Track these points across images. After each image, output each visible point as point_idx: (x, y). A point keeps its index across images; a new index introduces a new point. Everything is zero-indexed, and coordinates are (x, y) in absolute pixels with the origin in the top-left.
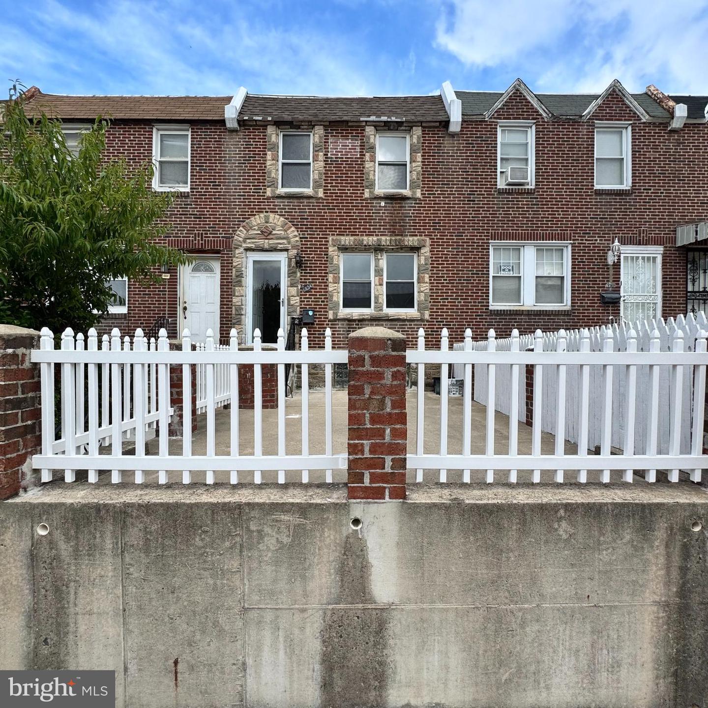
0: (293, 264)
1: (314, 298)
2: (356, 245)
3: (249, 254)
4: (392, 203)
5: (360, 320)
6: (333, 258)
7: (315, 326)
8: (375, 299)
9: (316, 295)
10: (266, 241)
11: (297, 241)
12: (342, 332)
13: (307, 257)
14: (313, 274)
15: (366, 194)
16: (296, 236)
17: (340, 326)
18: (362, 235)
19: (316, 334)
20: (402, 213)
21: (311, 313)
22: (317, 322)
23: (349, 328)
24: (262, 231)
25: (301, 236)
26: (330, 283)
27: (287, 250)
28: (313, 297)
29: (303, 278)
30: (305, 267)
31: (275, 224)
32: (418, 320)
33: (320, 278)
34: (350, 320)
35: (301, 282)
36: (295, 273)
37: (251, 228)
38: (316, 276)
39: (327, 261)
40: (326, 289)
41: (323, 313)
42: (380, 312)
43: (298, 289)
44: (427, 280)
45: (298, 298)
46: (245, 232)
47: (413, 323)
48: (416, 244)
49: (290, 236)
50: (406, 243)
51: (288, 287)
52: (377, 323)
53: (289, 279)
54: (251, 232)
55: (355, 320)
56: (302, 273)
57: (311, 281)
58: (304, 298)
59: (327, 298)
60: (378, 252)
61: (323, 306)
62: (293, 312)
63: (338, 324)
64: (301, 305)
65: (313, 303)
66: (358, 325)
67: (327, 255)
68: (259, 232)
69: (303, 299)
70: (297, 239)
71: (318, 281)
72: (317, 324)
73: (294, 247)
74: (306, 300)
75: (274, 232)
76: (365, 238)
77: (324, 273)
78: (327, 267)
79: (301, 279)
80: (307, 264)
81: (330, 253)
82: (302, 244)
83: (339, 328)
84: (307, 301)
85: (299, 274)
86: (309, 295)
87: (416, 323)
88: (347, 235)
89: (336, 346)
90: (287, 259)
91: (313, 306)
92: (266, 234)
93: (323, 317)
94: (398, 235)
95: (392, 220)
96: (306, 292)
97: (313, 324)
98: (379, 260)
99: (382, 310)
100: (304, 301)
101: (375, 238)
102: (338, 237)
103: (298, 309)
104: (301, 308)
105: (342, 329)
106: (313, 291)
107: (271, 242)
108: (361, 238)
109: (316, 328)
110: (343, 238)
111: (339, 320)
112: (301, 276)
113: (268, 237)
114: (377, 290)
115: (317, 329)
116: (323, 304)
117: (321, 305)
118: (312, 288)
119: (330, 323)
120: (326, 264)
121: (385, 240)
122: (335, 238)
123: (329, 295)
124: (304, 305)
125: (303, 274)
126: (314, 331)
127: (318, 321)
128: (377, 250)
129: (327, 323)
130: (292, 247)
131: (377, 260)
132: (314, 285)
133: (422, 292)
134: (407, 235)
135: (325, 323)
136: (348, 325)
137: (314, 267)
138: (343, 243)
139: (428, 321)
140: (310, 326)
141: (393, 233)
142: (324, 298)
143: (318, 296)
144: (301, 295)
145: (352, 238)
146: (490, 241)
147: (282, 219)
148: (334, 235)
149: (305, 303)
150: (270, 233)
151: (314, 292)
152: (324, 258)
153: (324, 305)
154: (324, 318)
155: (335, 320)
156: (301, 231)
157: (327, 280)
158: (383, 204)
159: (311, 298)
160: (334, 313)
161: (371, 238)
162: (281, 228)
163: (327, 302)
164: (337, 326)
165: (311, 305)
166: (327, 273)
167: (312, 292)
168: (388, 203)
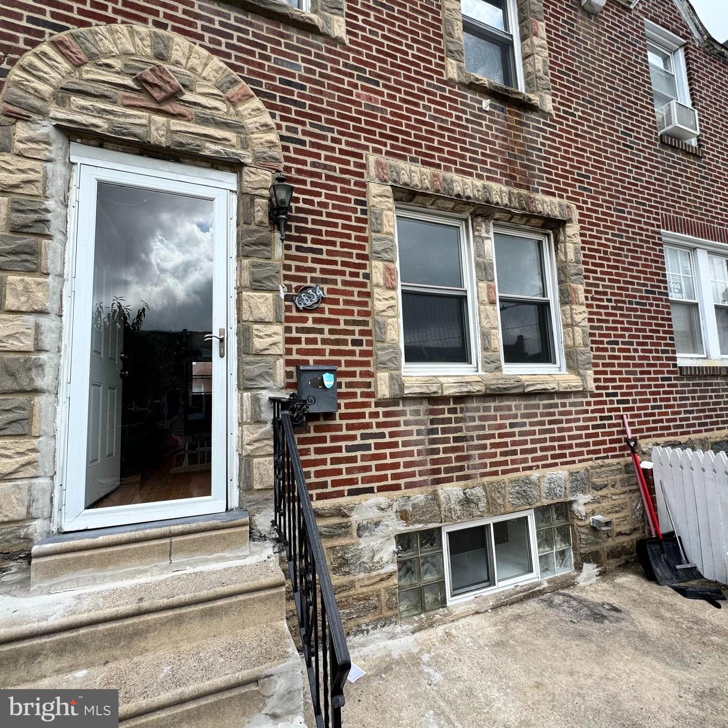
0: (260, 212)
1: (331, 332)
2: (438, 191)
3: (80, 154)
4: (502, 110)
5: (460, 399)
6: (381, 214)
7: (338, 421)
8: (483, 340)
9: (337, 322)
10: (160, 119)
11: (272, 144)
12: (415, 437)
13: (305, 201)
14: (324, 256)
15: (449, 68)
16: (266, 127)
17: (409, 417)
18: (447, 169)
19: (339, 449)
20: (525, 139)
21: (328, 380)
22: (343, 410)
23: (432, 422)
24: (140, 80)
25: (285, 133)
26: (378, 285)
27: (234, 166)
28: (327, 328)
29: (293, 264)
30: (298, 229)
31: (193, 69)
32: (576, 393)
33: (348, 270)
34: (433, 399)
35: (286, 277)
36: (267, 243)
37: (92, 56)
38: (335, 263)
39: (365, 221)
40: (365, 304)
41: (358, 379)
42: (498, 374)
43: (277, 299)
44: (582, 296)
45: (279, 329)
46: (65, 66)
47: (567, 401)
48: (557, 213)
49: (250, 122)
50: (540, 208)
51: (242, 288)
52: (497, 404)
53: (246, 262)
54: (91, 73)
55: (445, 399)
56: (288, 247)
57: (318, 275)
58: (299, 330)
59: (369, 333)
60: (480, 220)
61: (357, 358)
62: (261, 376)
63: (403, 413)
64: (289, 352)
65: (328, 348)
66: (454, 411)
67: (363, 203)
68: (129, 82)
69: (294, 334)
70: (273, 137)
71: (339, 278)
72: (343, 416)
73: (263, 161)
74: (304, 336)
75: (188, 96)
76: (456, 177)
77: (359, 256)
78: (365, 239)
79: (287, 268)
80: (305, 221)
81: (373, 201)
82: (287, 159)
83: (406, 423)
84: (308, 341)
85: (279, 251)
86: (315, 320)
87: (572, 400)
88: (413, 160)
89: (402, 482)
90: (234, 197)
91: (327, 357)
92: (156, 94)
93: (359, 391)
94: (520, 186)
95: (507, 148)
96: (306, 310)
97: (330, 416)
98: (483, 239)
99: (498, 368)
100: (298, 341)
101: (479, 183)
102: (392, 161)
103: (280, 368)
104: (288, 363)
105: (414, 428)
106: (327, 307)
107: (177, 125)
108: (448, 175)
109: (339, 428)
110: (401, 164)
111: (407, 399)
112: (287, 257)
113: (167, 107)
114: (487, 317)
115: (344, 432)
116: (357, 349)
117: (352, 353)
118: (323, 300)
119: (381, 410)
120: (362, 230)
121: (500, 192)
122: (383, 158)
123: (376, 323)
124: (299, 352)
125: (293, 252)
126: (334, 439)
127: (347, 406)
128: (477, 216)
129: (373, 409)
130: (256, 159)
131: (479, 240)
132: (330, 291)
133: (577, 325)
134: (537, 191)
135: (367, 411)
136: (431, 412)
137: (328, 233)
138: (405, 178)
139: (593, 395)
140: (322, 422)
141: (511, 179)
142: (362, 333)
143: (342, 326)
144: (288, 320)
145: (428, 170)
146: (662, 230)
147: (217, 61)
148: (380, 151)
149: (303, 346)
150: (175, 96)
151: (331, 311)
152: (355, 211)
153: (363, 353)
154: (364, 395)
155: (394, 401)
156: (283, 118)
157: (367, 276)
158: (486, 104)
159: (321, 331)
160: (392, 378)
161: (469, 180)
162: (216, 91)
163: (370, 343)
164: (401, 419)
165: (320, 352)
166: (365, 257)
167: (322, 311)
168: (495, 107)
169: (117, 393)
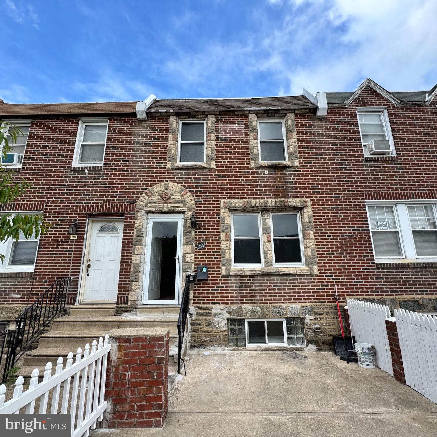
0: (189, 224)
1: (208, 255)
2: (245, 207)
3: (150, 216)
4: (274, 172)
5: (252, 276)
6: (224, 218)
7: (209, 282)
8: (264, 255)
9: (210, 252)
10: (165, 205)
11: (192, 204)
12: (234, 288)
13: (201, 218)
14: (207, 233)
15: (251, 164)
16: (191, 200)
17: (232, 281)
18: (250, 198)
19: (209, 290)
20: (284, 179)
21: (205, 270)
22: (211, 278)
23: (241, 283)
24: (162, 197)
25: (196, 200)
26: (223, 240)
27: (183, 212)
28: (206, 254)
29: (197, 236)
30: (199, 226)
31: (173, 190)
32: (307, 275)
33: (213, 236)
34: (242, 276)
35: (195, 240)
36: (190, 232)
37: (152, 194)
38: (210, 235)
39: (219, 221)
40: (219, 246)
41: (216, 269)
42: (270, 267)
43: (192, 247)
44: (312, 236)
45: (193, 255)
46: (147, 197)
47: (303, 278)
48: (299, 205)
49: (187, 200)
50: (290, 204)
51: (184, 245)
52: (268, 278)
53: (185, 237)
54: (153, 198)
55: (246, 276)
56: (196, 232)
57: (204, 239)
58: (198, 255)
59: (220, 255)
60: (265, 212)
61: (216, 263)
62: (187, 268)
63: (231, 280)
64: (195, 261)
65: (207, 260)
66: (250, 280)
67: (219, 215)
68: (159, 198)
69: (197, 256)
70: (193, 202)
71: (211, 239)
72: (211, 280)
73: (189, 210)
74: (200, 257)
75: (172, 197)
76: (253, 200)
77: (217, 232)
78: (219, 226)
79: (196, 238)
80: (201, 224)
81: (222, 214)
82: (197, 207)
83: (231, 283)
84: (201, 258)
85: (193, 233)
86: (203, 252)
87: (306, 277)
88: (237, 198)
89: (229, 302)
90: (183, 220)
91: (206, 263)
92: (165, 199)
93: (216, 273)
94: (282, 197)
95: (276, 185)
96: (200, 249)
97: (207, 280)
98: (266, 219)
99: (271, 265)
100: (198, 258)
101: (262, 201)
102: (229, 200)
103: (193, 266)
104: (195, 265)
105: (234, 285)
106: (207, 248)
107: (169, 205)
108: (249, 200)
109: (209, 284)
110: (233, 201)
111: (231, 276)
112: (196, 235)
113: (167, 202)
114: (266, 247)
115: (211, 285)
116: (216, 260)
117: (214, 261)
118: (206, 246)
119: (223, 279)
120: (219, 223)
121: (271, 202)
122: (226, 201)
123: (222, 252)
124: (198, 261)
125: (198, 233)
126: (208, 287)
127: (212, 277)
128: (263, 211)
129: (220, 278)
130: (188, 209)
131: (264, 219)
132: (208, 243)
133: (309, 248)
134: (290, 197)
135: (218, 279)
136: (241, 280)
137: (208, 226)
138: (233, 205)
139: (317, 276)
140: (204, 282)
141: (277, 196)
142: (217, 255)
143: (211, 253)
144: (196, 252)
145: (241, 201)
146: (365, 201)
147: (180, 186)
148: (225, 198)
149: (200, 260)
150: (169, 198)
151: (208, 249)
152: (216, 218)
153: (217, 261)
154: (217, 274)
155: (228, 276)
156: (196, 196)
157: (220, 238)
158: (267, 172)
159: (205, 255)
160: (226, 269)
161: (258, 200)
162: (179, 194)
163: (220, 258)
164: (230, 282)
165: (205, 261)
166: (219, 232)
167: (205, 249)
168: (271, 171)
169: (160, 272)
